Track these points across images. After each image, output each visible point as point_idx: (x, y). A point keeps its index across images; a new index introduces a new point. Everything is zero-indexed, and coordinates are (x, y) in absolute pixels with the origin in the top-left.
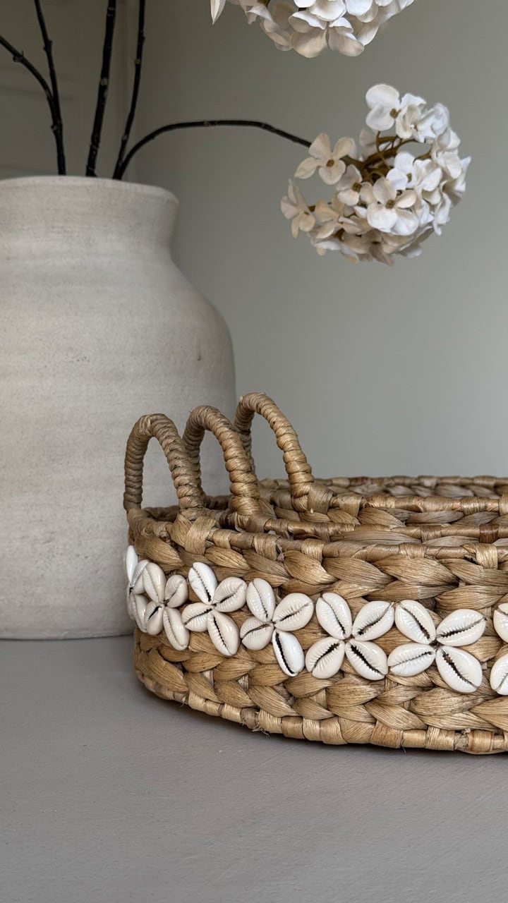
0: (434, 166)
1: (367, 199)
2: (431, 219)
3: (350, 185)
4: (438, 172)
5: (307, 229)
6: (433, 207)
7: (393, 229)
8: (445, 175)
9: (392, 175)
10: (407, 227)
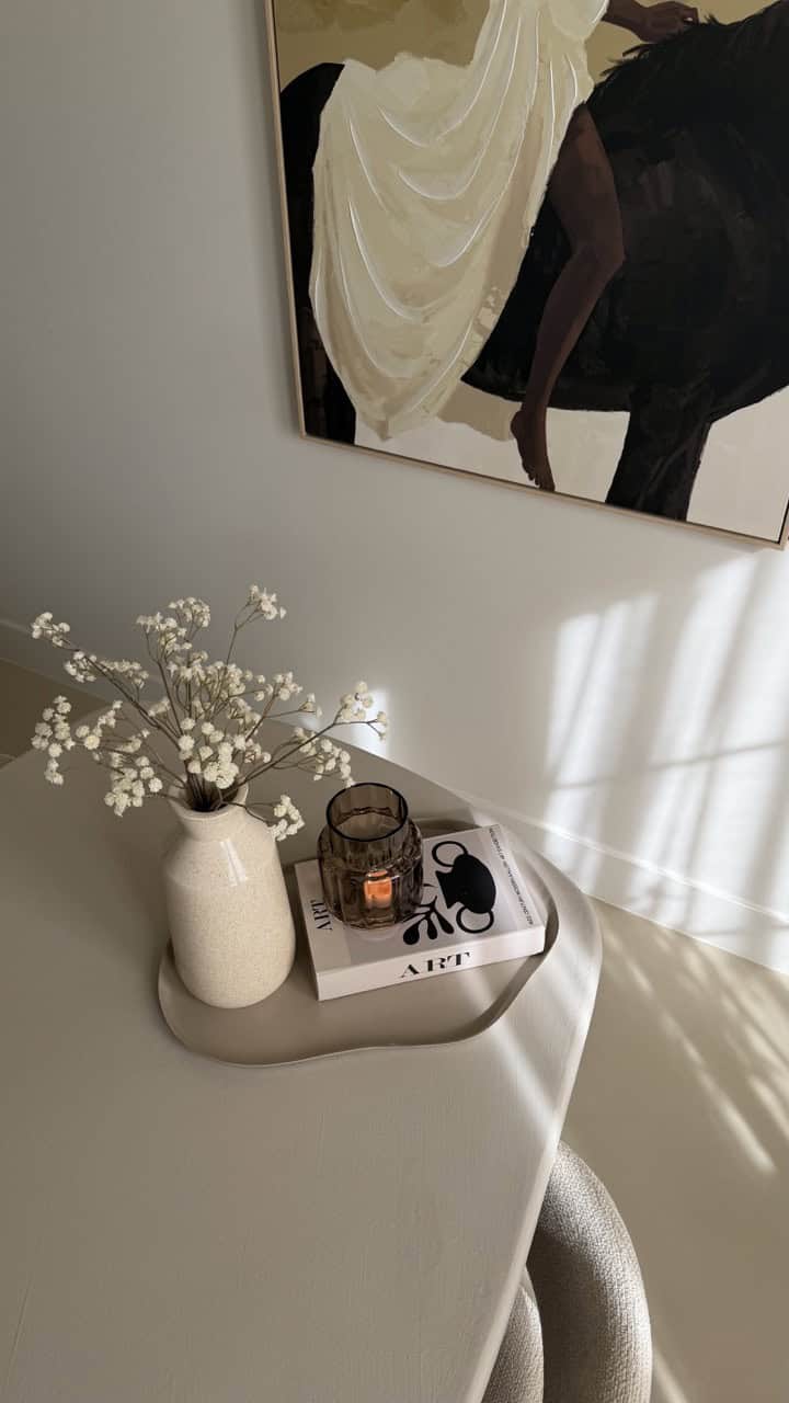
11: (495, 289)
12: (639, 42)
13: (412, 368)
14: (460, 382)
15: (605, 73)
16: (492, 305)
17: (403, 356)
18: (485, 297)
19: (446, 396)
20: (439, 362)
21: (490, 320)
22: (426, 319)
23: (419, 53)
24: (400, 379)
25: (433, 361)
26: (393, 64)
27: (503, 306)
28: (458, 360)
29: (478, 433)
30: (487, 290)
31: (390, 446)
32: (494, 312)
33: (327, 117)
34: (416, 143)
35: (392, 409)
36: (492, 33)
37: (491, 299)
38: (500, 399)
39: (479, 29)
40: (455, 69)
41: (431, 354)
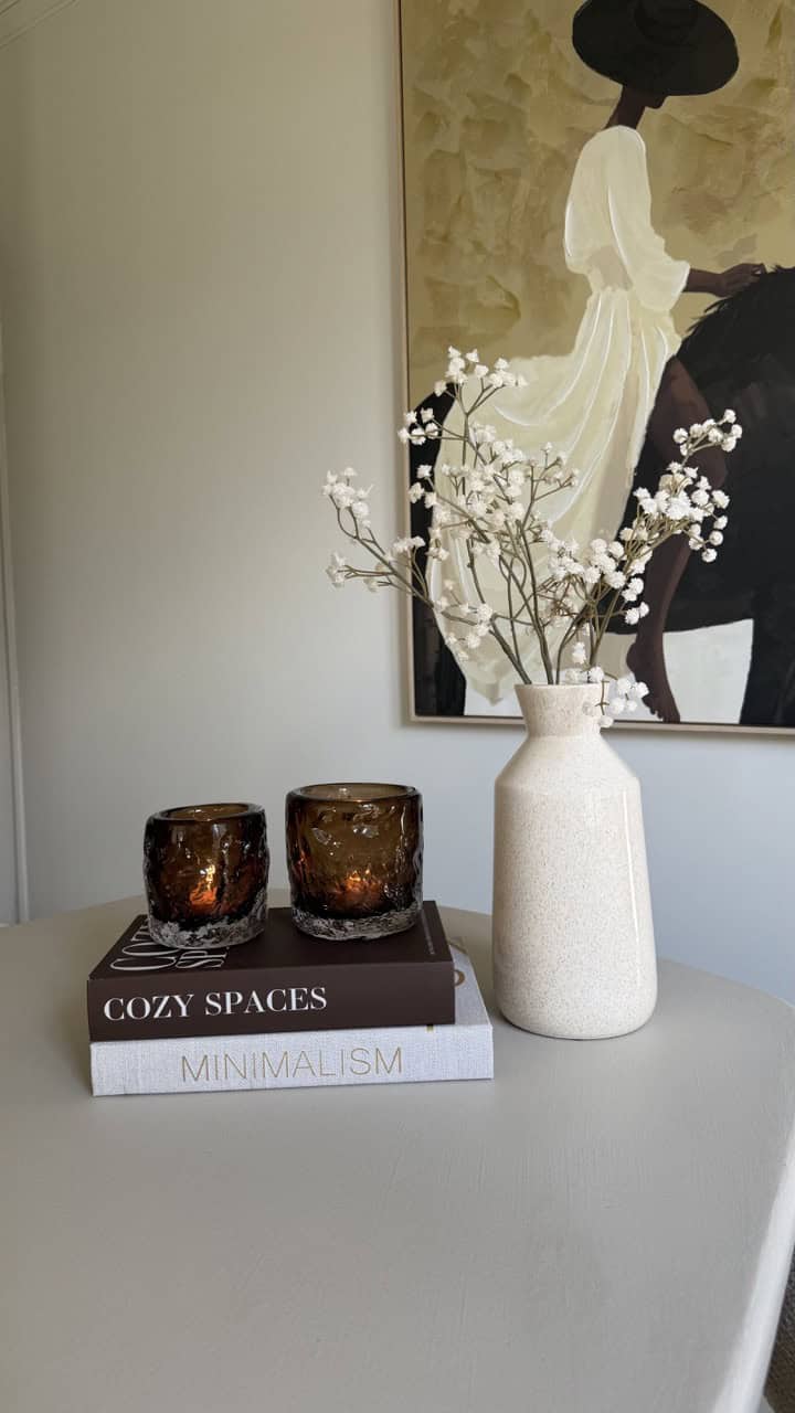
12: (716, 299)
15: (690, 329)
34: (525, 424)
35: (501, 671)
36: (590, 324)
38: (613, 635)
39: (579, 323)
40: (559, 358)
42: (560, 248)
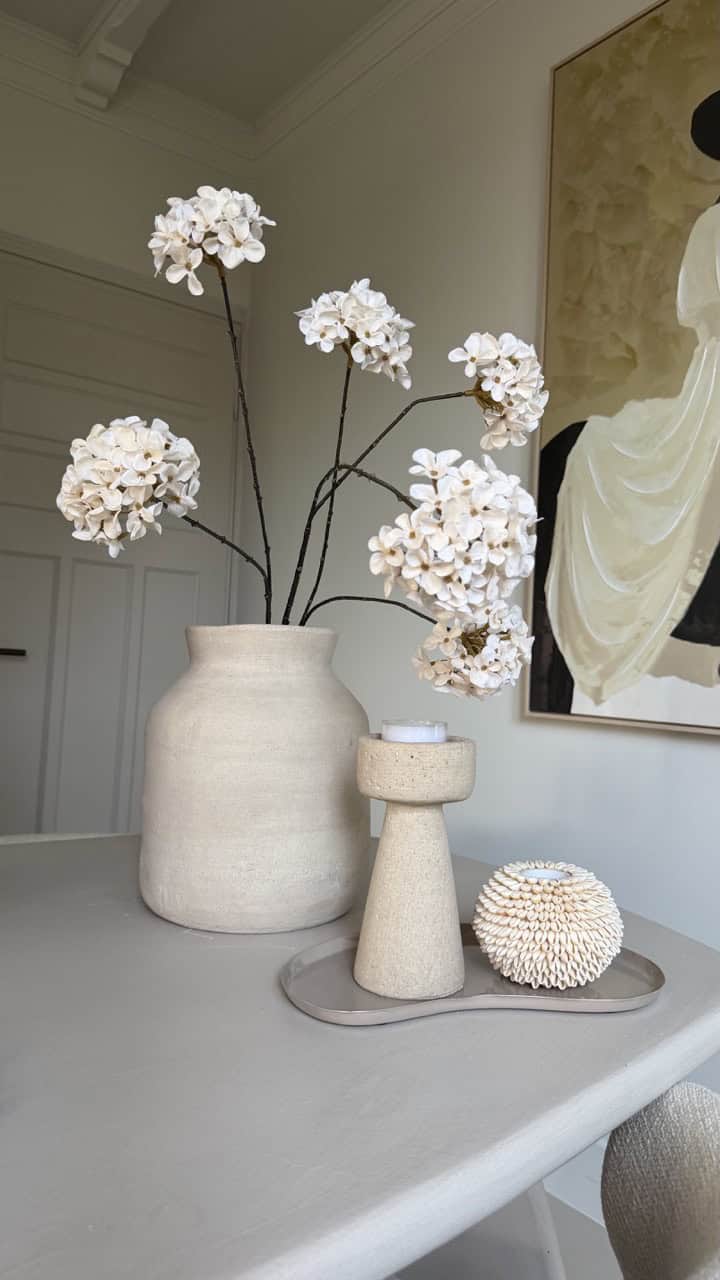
0: (512, 646)
1: (469, 664)
2: (509, 677)
3: (458, 655)
4: (516, 650)
5: (430, 678)
6: (510, 670)
7: (486, 684)
8: (519, 650)
9: (486, 651)
10: (494, 683)
11: (700, 552)
13: (625, 634)
14: (668, 637)
16: (698, 565)
17: (618, 625)
18: (691, 561)
19: (658, 651)
20: (651, 624)
21: (697, 579)
22: (641, 590)
23: (641, 397)
24: (617, 645)
25: (644, 625)
26: (623, 411)
27: (707, 564)
28: (668, 620)
29: (688, 684)
30: (694, 554)
31: (606, 710)
32: (700, 569)
33: (572, 459)
34: (636, 457)
35: (605, 675)
36: (696, 370)
37: (697, 561)
38: (707, 648)
39: (686, 371)
40: (668, 400)
41: (643, 618)
42: (674, 306)
